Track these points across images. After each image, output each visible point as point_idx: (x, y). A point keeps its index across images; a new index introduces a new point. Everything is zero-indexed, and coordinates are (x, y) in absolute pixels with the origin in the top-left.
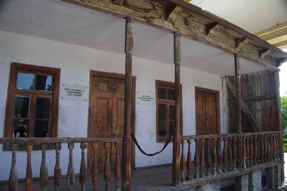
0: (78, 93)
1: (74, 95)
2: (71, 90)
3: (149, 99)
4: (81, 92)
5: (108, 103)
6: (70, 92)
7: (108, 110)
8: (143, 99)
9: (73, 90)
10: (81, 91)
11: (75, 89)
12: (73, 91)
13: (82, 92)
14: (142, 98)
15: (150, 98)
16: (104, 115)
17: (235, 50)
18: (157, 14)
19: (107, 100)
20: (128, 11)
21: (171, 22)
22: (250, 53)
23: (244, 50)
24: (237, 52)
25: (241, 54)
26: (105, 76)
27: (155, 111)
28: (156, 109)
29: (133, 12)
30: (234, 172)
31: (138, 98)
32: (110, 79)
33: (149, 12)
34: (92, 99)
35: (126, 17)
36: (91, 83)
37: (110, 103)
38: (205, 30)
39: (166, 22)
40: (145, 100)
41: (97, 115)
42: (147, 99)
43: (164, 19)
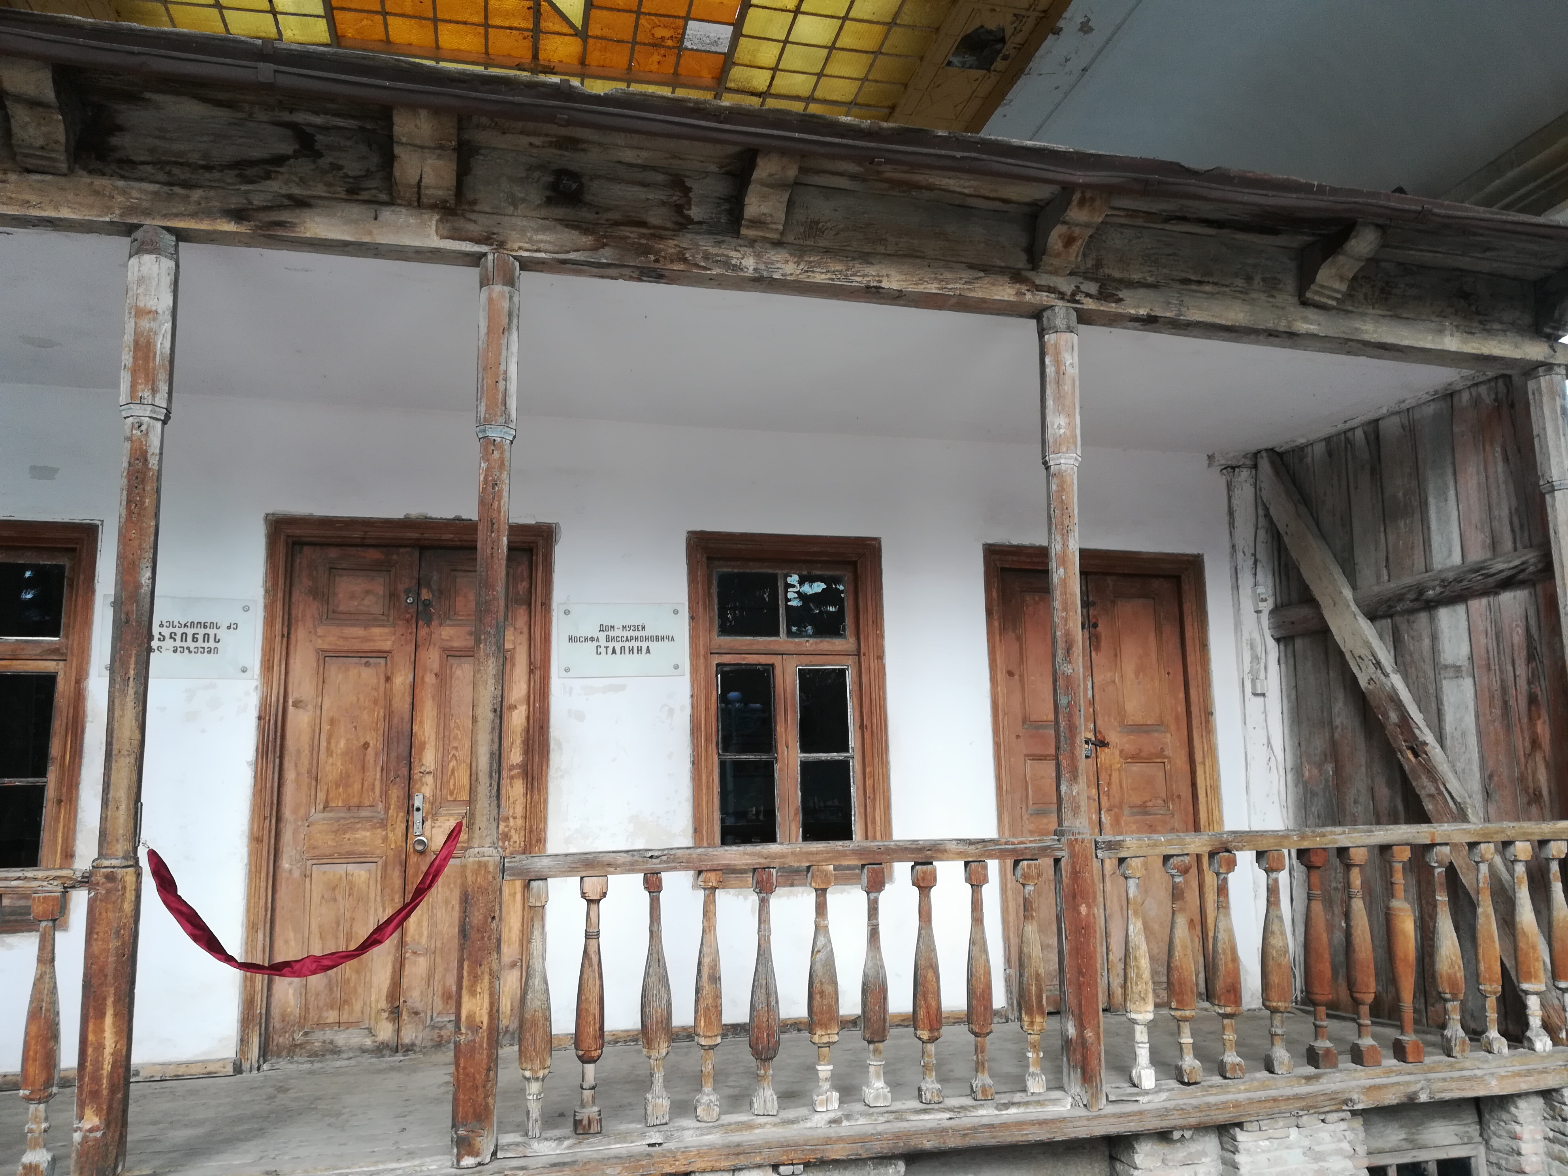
0: (195, 640)
1: (175, 651)
3: (644, 645)
4: (211, 632)
5: (388, 679)
7: (389, 713)
8: (603, 642)
9: (171, 624)
10: (215, 625)
11: (177, 617)
12: (166, 631)
13: (222, 633)
14: (592, 639)
15: (647, 639)
16: (366, 746)
17: (1024, 288)
18: (329, 178)
19: (382, 661)
20: (124, 192)
21: (433, 207)
22: (1200, 283)
23: (1126, 275)
24: (1044, 298)
25: (1090, 304)
26: (363, 538)
27: (682, 709)
28: (692, 696)
29: (156, 194)
30: (1026, 1104)
31: (570, 639)
32: (402, 550)
33: (268, 176)
34: (292, 661)
35: (129, 230)
36: (275, 584)
37: (402, 680)
38: (726, 206)
39: (398, 209)
40: (618, 646)
41: (324, 744)
42: (627, 645)
43: (384, 197)
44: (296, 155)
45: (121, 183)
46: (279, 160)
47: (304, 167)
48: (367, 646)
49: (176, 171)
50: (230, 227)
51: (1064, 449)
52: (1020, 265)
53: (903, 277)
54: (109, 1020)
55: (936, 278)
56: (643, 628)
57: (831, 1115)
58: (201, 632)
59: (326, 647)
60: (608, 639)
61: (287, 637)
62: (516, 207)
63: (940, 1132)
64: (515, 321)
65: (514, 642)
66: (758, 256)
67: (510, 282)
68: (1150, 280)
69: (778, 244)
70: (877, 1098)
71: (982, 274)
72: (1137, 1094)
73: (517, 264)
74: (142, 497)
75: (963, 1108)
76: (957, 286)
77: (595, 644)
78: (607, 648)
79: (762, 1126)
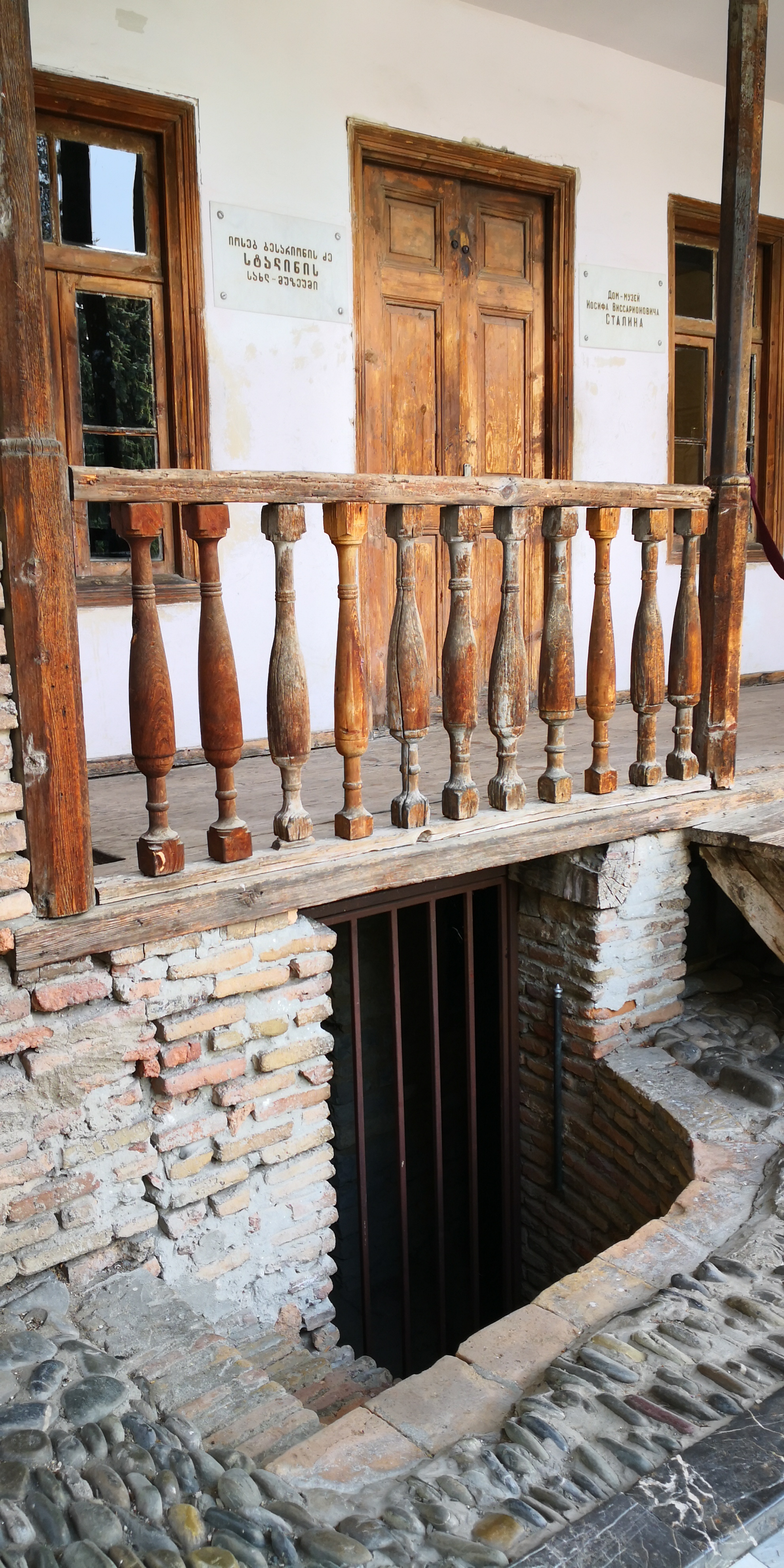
0: (297, 270)
1: (280, 282)
2: (260, 246)
3: (639, 316)
4: (310, 261)
5: (438, 336)
6: (257, 259)
7: (440, 375)
8: (610, 311)
9: (274, 249)
10: (311, 254)
11: (279, 240)
13: (320, 265)
14: (603, 307)
15: (640, 311)
16: (423, 409)
19: (432, 314)
26: (424, 162)
27: (663, 387)
28: (668, 375)
31: (586, 304)
32: (447, 183)
36: (357, 208)
37: (451, 337)
40: (621, 315)
41: (392, 405)
48: (422, 296)
56: (639, 298)
58: (302, 260)
59: (389, 292)
60: (614, 307)
65: (533, 305)
77: (605, 312)
78: (613, 317)
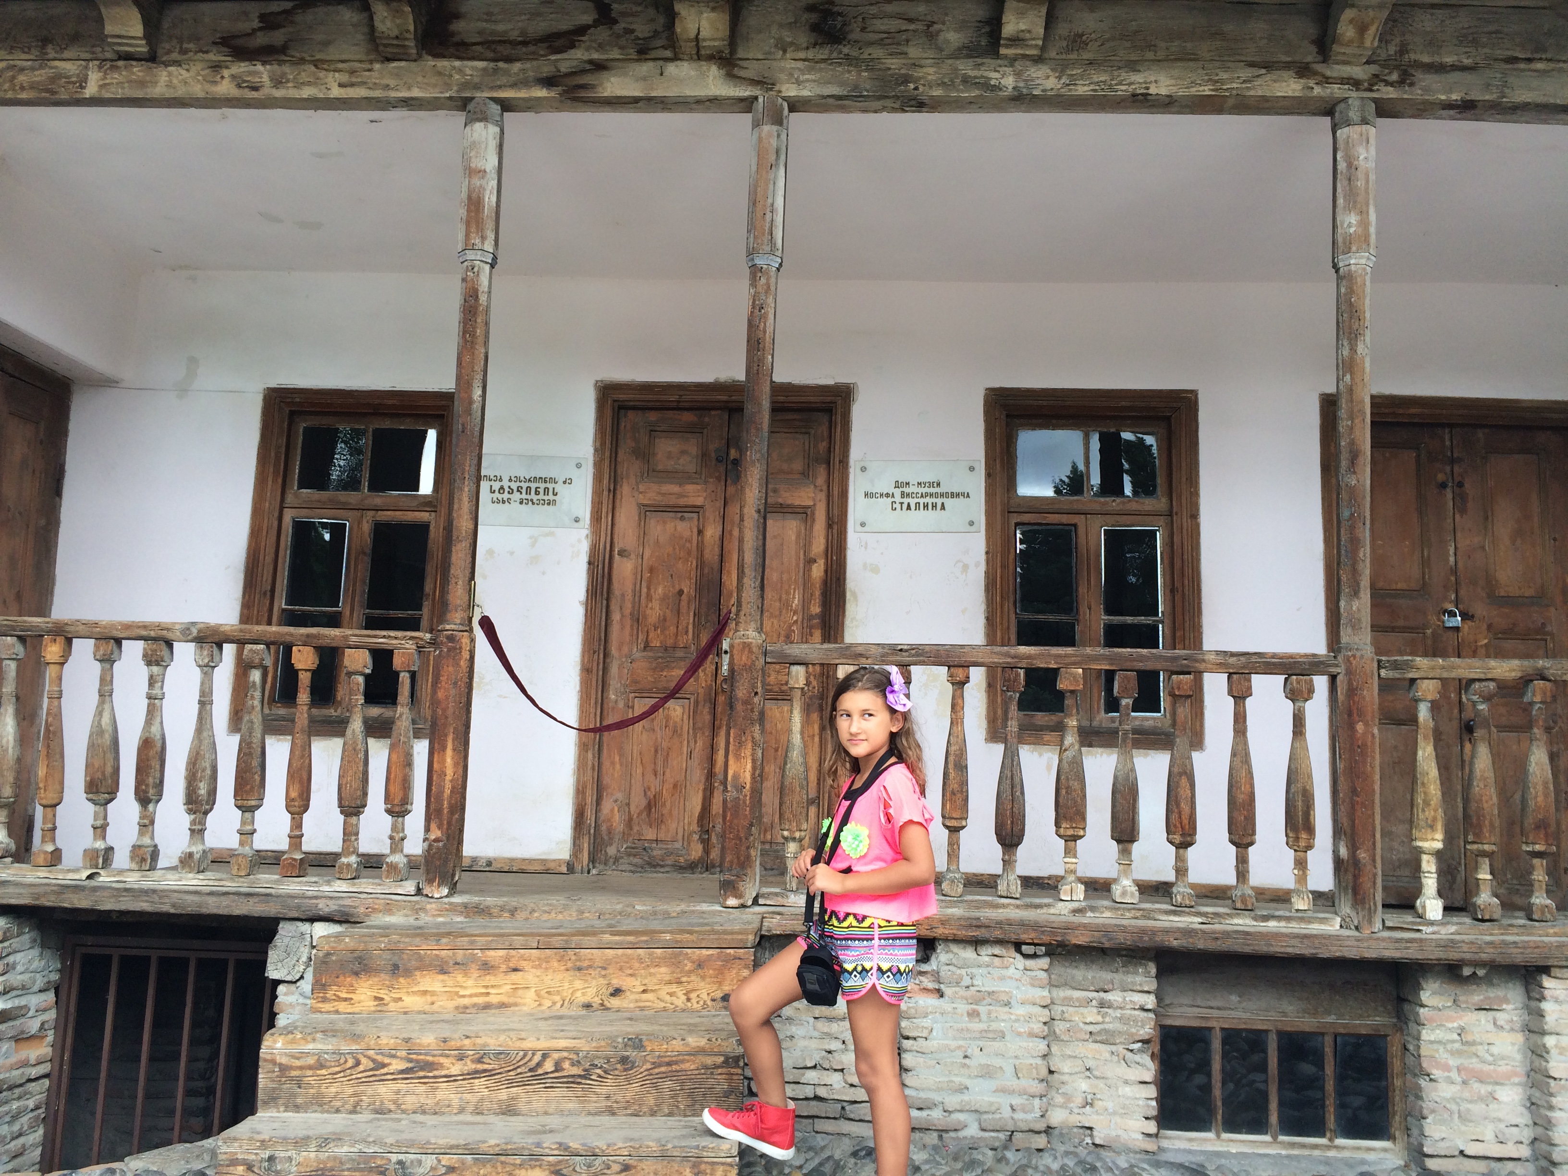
0: (537, 493)
1: (521, 503)
2: (505, 479)
3: (939, 501)
4: (550, 486)
5: (700, 532)
6: (502, 488)
7: (701, 563)
8: (898, 499)
9: (518, 479)
10: (553, 480)
11: (523, 473)
12: (514, 486)
13: (559, 487)
14: (887, 495)
15: (942, 495)
16: (681, 593)
17: (1311, 83)
18: (623, 42)
19: (695, 515)
20: (460, 71)
21: (711, 58)
22: (1529, 60)
23: (1437, 59)
24: (1336, 91)
25: (1388, 93)
26: (678, 402)
27: (977, 565)
28: (987, 553)
29: (484, 69)
30: (1288, 919)
31: (866, 495)
32: (713, 413)
33: (572, 46)
34: (617, 514)
35: (462, 104)
36: (603, 443)
37: (712, 532)
38: (987, 29)
39: (678, 63)
40: (913, 502)
41: (644, 590)
42: (922, 501)
43: (668, 54)
44: (596, 24)
45: (457, 63)
46: (582, 30)
47: (602, 34)
48: (682, 502)
49: (500, 48)
50: (541, 93)
51: (1354, 249)
52: (1309, 59)
53: (1173, 82)
54: (449, 752)
55: (1210, 80)
56: (939, 485)
57: (1076, 905)
58: (542, 486)
59: (645, 502)
60: (903, 495)
61: (614, 492)
62: (785, 51)
63: (1188, 932)
64: (783, 157)
65: (814, 500)
66: (1018, 74)
67: (778, 121)
68: (1467, 62)
69: (1038, 60)
70: (1124, 893)
71: (1263, 71)
72: (1420, 924)
73: (785, 105)
74: (474, 328)
75: (1216, 915)
76: (1235, 85)
77: (890, 500)
78: (902, 503)
79: (1004, 906)
